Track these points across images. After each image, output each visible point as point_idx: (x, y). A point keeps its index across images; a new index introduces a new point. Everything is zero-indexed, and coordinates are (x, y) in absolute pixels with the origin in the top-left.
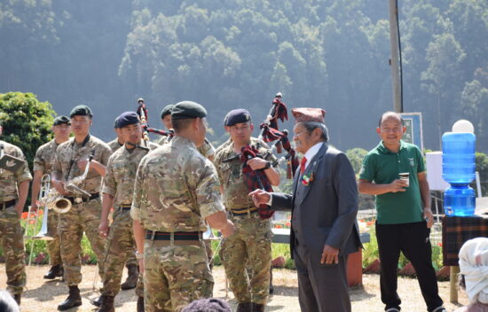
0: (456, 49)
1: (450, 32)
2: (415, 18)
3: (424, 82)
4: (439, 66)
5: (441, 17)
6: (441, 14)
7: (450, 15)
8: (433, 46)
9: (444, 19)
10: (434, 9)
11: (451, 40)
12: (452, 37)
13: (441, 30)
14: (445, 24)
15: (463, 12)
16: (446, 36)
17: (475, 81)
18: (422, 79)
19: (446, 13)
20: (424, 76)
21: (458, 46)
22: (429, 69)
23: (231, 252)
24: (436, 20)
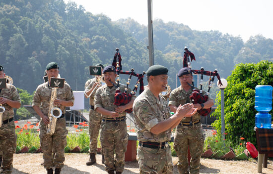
0: (23, 41)
1: (21, 33)
2: (3, 25)
3: (8, 56)
4: (15, 49)
5: (16, 26)
6: (15, 24)
7: (20, 25)
8: (12, 39)
9: (17, 26)
10: (12, 21)
11: (21, 37)
12: (21, 35)
13: (16, 32)
14: (18, 29)
15: (26, 24)
16: (18, 35)
17: (32, 57)
18: (7, 54)
19: (18, 24)
20: (8, 53)
21: (24, 40)
22: (10, 50)
23: (182, 146)
24: (14, 26)
